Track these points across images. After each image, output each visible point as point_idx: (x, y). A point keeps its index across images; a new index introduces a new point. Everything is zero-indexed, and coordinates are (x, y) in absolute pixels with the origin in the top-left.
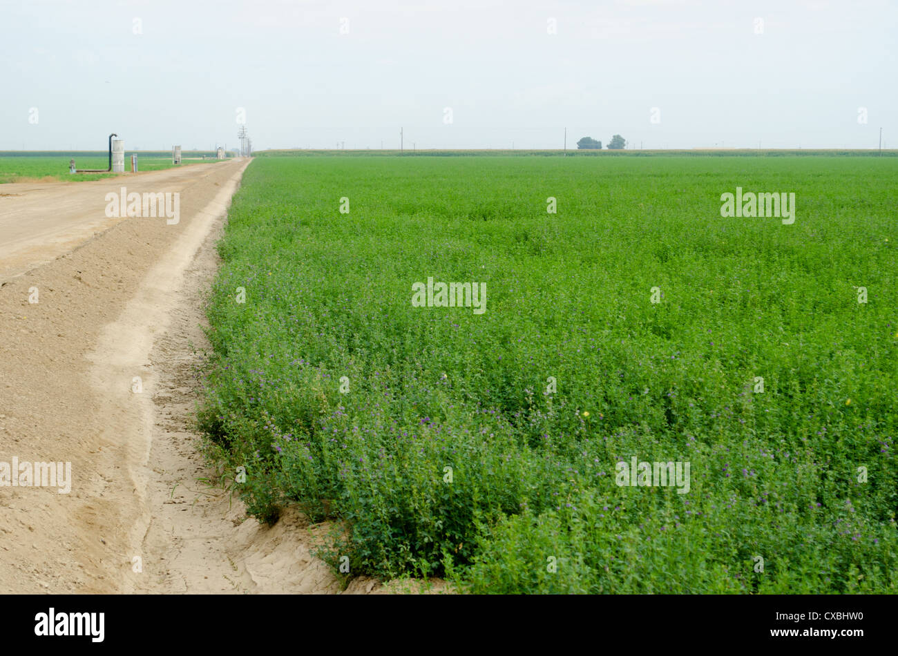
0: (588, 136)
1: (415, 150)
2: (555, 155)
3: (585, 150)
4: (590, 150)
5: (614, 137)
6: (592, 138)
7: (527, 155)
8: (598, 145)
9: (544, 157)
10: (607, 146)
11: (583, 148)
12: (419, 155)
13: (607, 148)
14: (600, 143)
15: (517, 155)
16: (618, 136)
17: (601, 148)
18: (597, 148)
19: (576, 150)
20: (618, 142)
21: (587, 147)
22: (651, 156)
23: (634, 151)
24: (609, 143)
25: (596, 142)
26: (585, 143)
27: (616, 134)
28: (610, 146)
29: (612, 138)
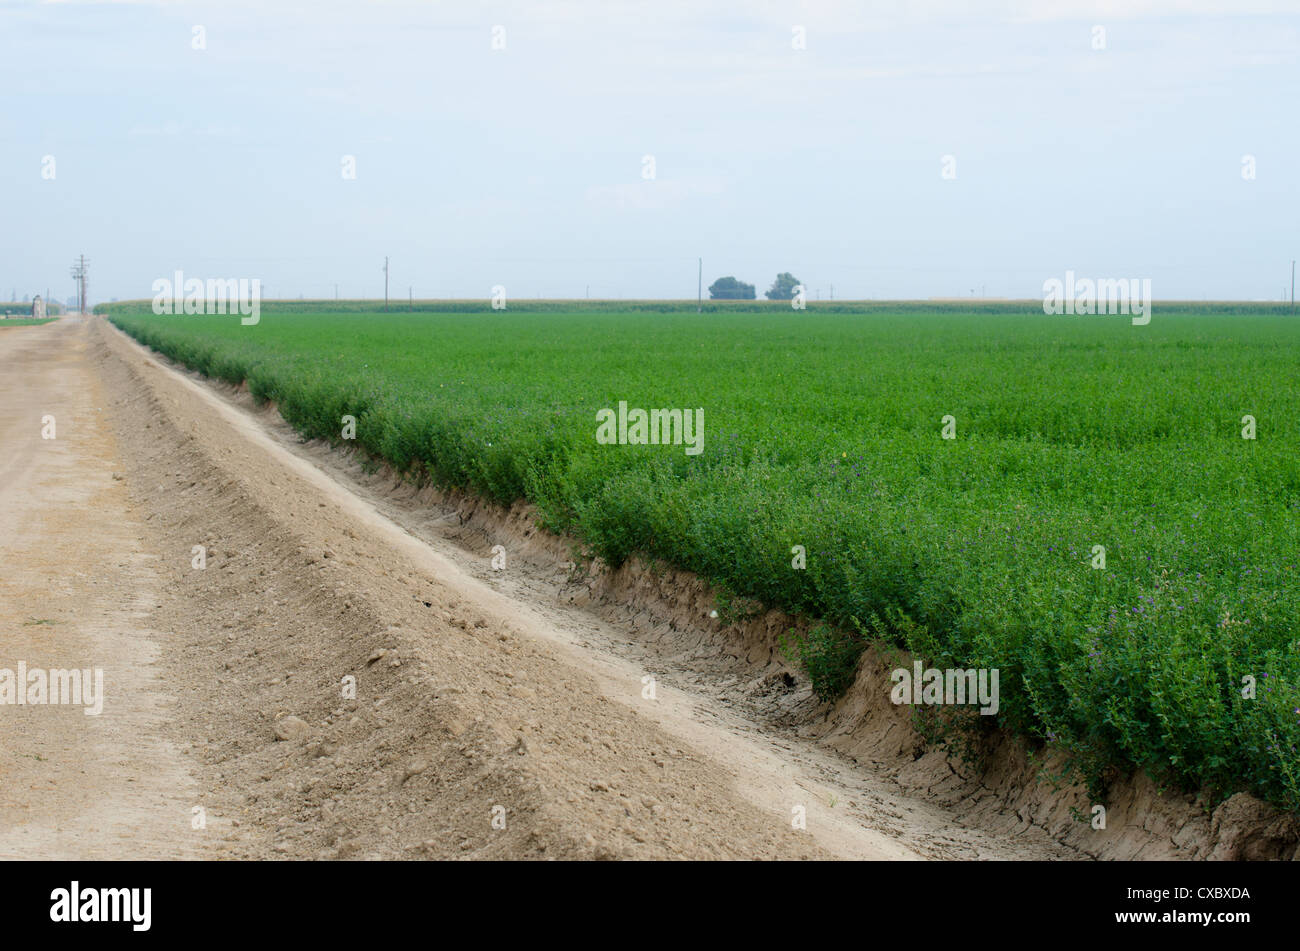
0: (729, 276)
1: (410, 302)
2: (680, 311)
3: (725, 302)
4: (734, 301)
5: (779, 276)
6: (738, 279)
7: (626, 310)
8: (748, 291)
9: (659, 314)
10: (767, 294)
11: (721, 298)
12: (419, 311)
13: (766, 299)
14: (752, 288)
15: (607, 311)
16: (787, 276)
17: (754, 297)
18: (746, 296)
19: (707, 301)
20: (786, 286)
21: (728, 296)
22: (863, 312)
23: (828, 303)
24: (769, 289)
25: (745, 287)
26: (726, 288)
27: (783, 272)
28: (772, 295)
29: (776, 278)
